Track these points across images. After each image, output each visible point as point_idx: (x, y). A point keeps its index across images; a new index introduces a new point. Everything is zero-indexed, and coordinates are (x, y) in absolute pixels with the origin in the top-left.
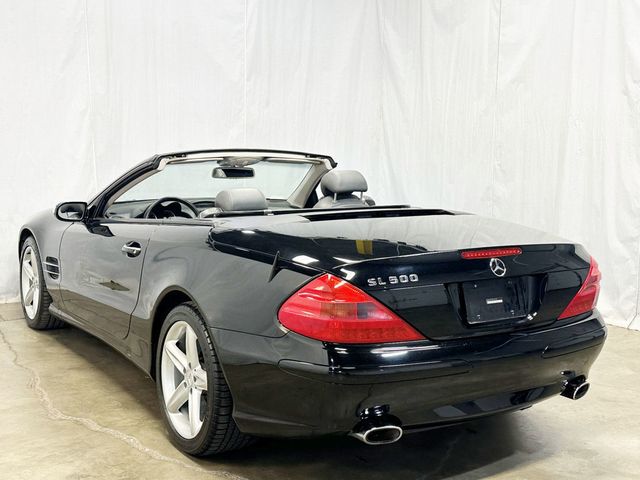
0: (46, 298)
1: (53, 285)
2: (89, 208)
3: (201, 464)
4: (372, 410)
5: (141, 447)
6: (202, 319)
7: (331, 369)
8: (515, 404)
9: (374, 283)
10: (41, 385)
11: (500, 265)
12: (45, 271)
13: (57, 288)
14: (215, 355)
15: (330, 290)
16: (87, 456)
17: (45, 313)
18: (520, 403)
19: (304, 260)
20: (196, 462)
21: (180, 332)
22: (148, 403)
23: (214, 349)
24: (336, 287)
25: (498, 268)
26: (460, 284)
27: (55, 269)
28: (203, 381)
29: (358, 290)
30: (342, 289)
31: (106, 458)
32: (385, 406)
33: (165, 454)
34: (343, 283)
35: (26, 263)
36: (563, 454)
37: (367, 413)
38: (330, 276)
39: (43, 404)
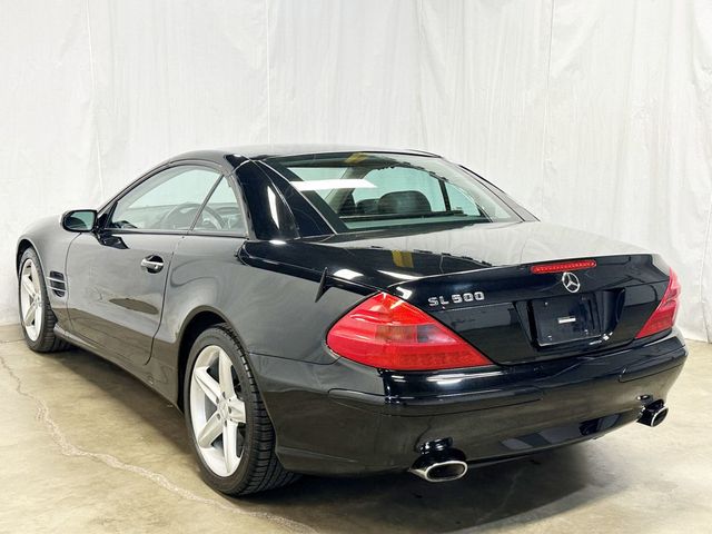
0: (50, 318)
1: (57, 303)
2: (99, 216)
3: (239, 505)
4: (433, 444)
5: (169, 486)
6: (238, 343)
7: (387, 399)
8: (584, 434)
9: (436, 303)
10: (50, 417)
11: (574, 280)
12: (50, 288)
13: (64, 307)
14: (255, 384)
15: (386, 311)
16: (110, 497)
17: (49, 334)
18: (590, 433)
19: (346, 274)
20: (234, 503)
21: (211, 358)
22: (174, 436)
23: (252, 377)
24: (393, 307)
25: (571, 283)
26: (529, 303)
27: (60, 285)
28: (239, 412)
29: (418, 311)
30: (399, 309)
31: (132, 500)
32: (447, 439)
33: (197, 494)
34: (400, 302)
35: (25, 278)
36: (638, 487)
37: (427, 447)
38: (385, 294)
39: (55, 439)
